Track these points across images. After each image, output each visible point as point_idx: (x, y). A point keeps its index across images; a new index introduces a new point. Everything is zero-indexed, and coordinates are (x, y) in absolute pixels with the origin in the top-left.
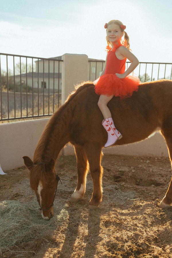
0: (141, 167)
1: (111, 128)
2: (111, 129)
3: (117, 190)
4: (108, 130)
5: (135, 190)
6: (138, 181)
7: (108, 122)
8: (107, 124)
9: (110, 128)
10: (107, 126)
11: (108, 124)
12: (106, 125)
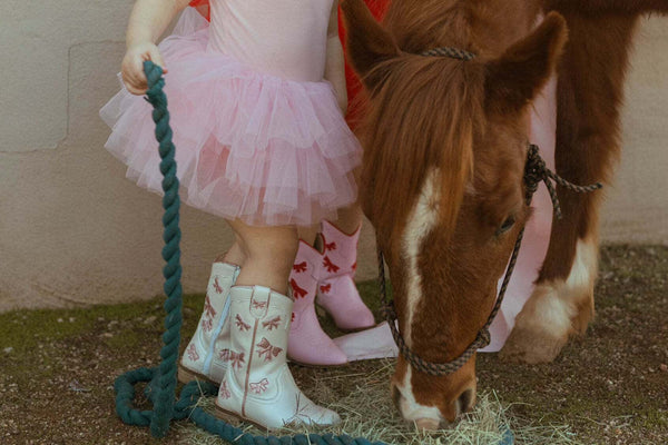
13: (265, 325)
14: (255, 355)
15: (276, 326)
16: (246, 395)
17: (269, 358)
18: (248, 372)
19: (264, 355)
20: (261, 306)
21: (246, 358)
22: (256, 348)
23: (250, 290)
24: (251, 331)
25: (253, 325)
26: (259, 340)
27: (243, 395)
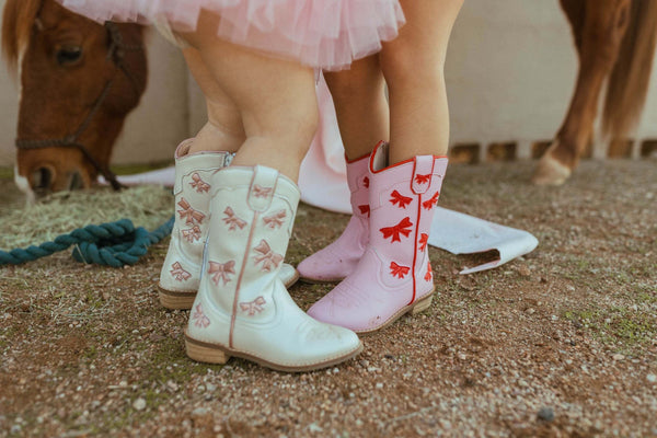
1: (413, 228)
4: (387, 232)
7: (421, 179)
8: (405, 193)
9: (406, 222)
10: (399, 199)
11: (410, 195)
12: (395, 194)
13: (267, 221)
14: (250, 262)
15: (280, 223)
16: (233, 319)
17: (268, 268)
18: (238, 288)
19: (261, 264)
20: (265, 194)
21: (237, 268)
22: (252, 255)
23: (249, 173)
24: (246, 230)
25: (249, 222)
26: (256, 242)
27: (230, 319)
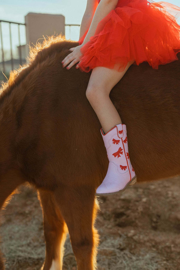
0: (155, 189)
2: (122, 153)
3: (122, 253)
5: (154, 246)
6: (155, 220)
